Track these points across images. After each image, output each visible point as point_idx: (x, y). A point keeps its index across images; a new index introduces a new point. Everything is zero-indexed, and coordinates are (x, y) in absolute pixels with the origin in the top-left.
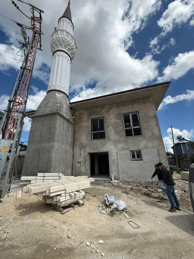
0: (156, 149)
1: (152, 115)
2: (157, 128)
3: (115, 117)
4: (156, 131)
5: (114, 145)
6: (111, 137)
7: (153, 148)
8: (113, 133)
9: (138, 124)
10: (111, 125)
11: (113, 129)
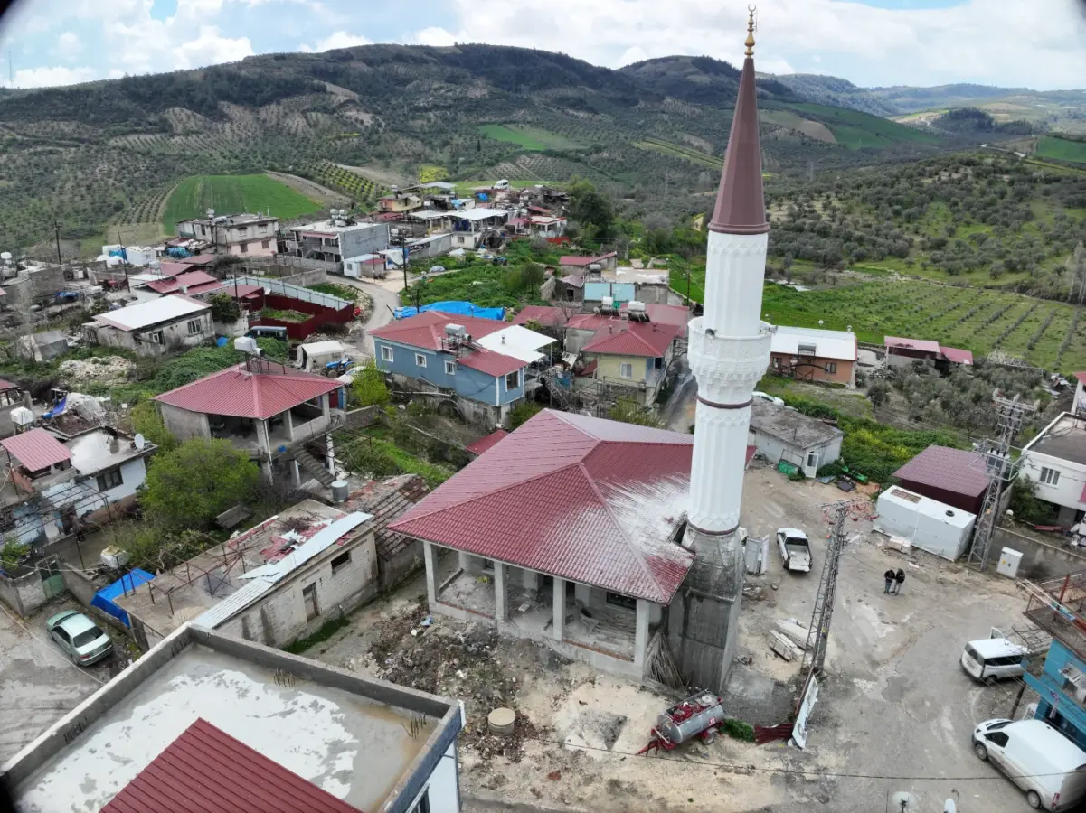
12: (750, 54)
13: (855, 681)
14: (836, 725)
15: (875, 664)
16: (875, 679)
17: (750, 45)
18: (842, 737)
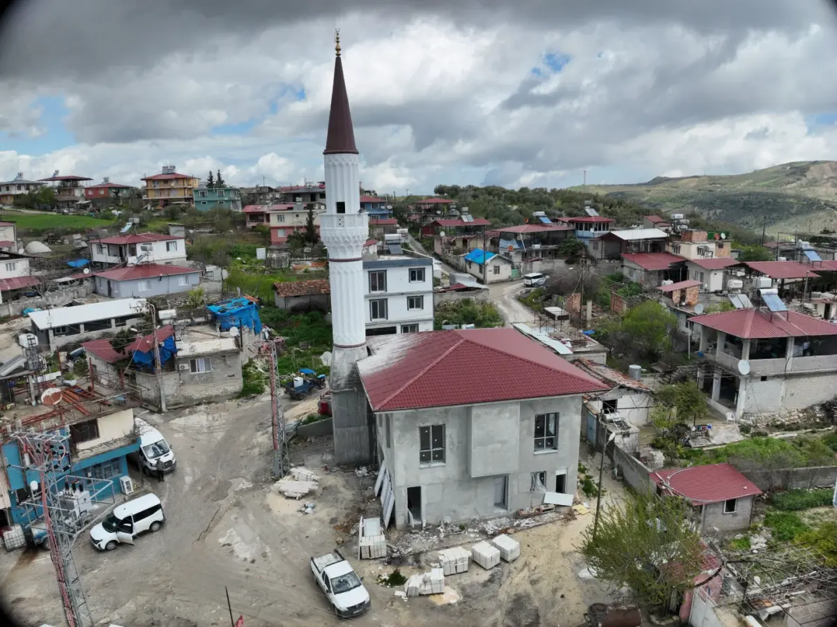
12: (338, 55)
13: (250, 486)
15: (237, 504)
16: (236, 493)
17: (338, 50)
18: (256, 451)
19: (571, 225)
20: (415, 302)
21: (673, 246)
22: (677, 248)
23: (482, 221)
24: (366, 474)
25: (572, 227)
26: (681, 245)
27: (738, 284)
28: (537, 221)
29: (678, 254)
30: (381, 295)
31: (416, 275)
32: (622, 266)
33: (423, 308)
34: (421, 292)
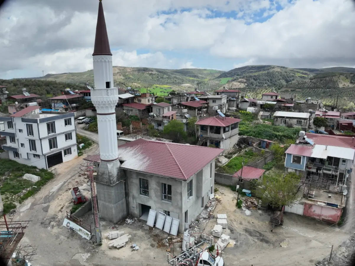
0: (178, 214)
1: (180, 192)
2: (181, 202)
3: (156, 184)
4: (180, 204)
5: (155, 204)
6: (152, 198)
7: (176, 213)
8: (154, 195)
9: (171, 194)
10: (153, 189)
11: (154, 193)
13: (89, 254)
14: (68, 238)
18: (62, 237)
19: (81, 94)
20: (68, 136)
21: (137, 100)
22: (140, 101)
23: (34, 96)
24: (133, 221)
25: (81, 95)
26: (141, 99)
27: (186, 111)
28: (67, 93)
29: (140, 103)
30: (53, 135)
31: (68, 122)
32: (123, 109)
33: (72, 139)
34: (70, 131)
